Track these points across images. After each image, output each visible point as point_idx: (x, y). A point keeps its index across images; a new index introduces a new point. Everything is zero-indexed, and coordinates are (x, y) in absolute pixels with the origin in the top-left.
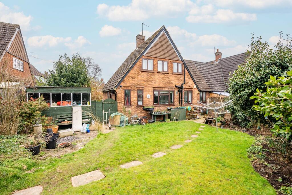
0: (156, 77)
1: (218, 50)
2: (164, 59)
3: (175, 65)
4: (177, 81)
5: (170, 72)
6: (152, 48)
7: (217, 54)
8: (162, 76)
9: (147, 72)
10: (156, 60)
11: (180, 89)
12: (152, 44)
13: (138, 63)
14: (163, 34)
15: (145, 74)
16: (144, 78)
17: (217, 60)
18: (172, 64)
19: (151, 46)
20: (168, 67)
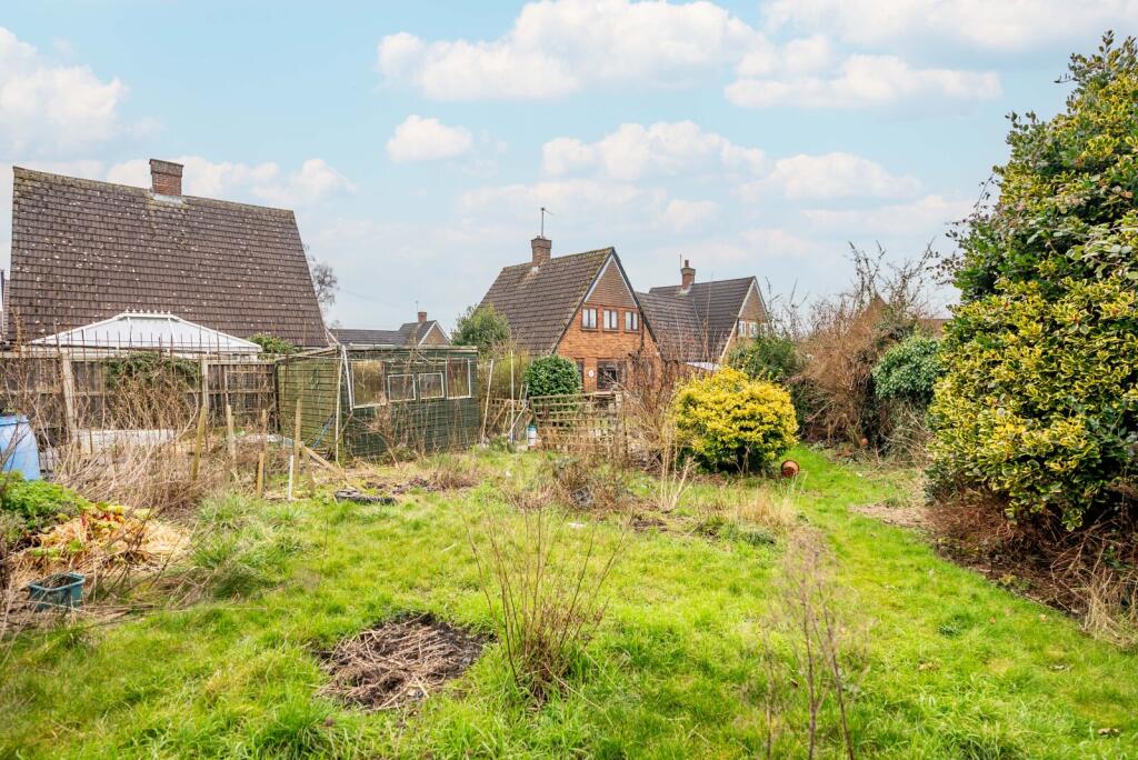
0: (600, 339)
1: (687, 262)
2: (611, 308)
3: (628, 315)
4: (628, 345)
5: (621, 330)
6: (596, 289)
7: (686, 272)
8: (609, 336)
9: (589, 330)
10: (601, 310)
11: (634, 359)
12: (596, 283)
13: (577, 317)
14: (612, 262)
15: (586, 335)
16: (586, 343)
17: (685, 286)
18: (624, 315)
19: (595, 286)
20: (618, 321)
